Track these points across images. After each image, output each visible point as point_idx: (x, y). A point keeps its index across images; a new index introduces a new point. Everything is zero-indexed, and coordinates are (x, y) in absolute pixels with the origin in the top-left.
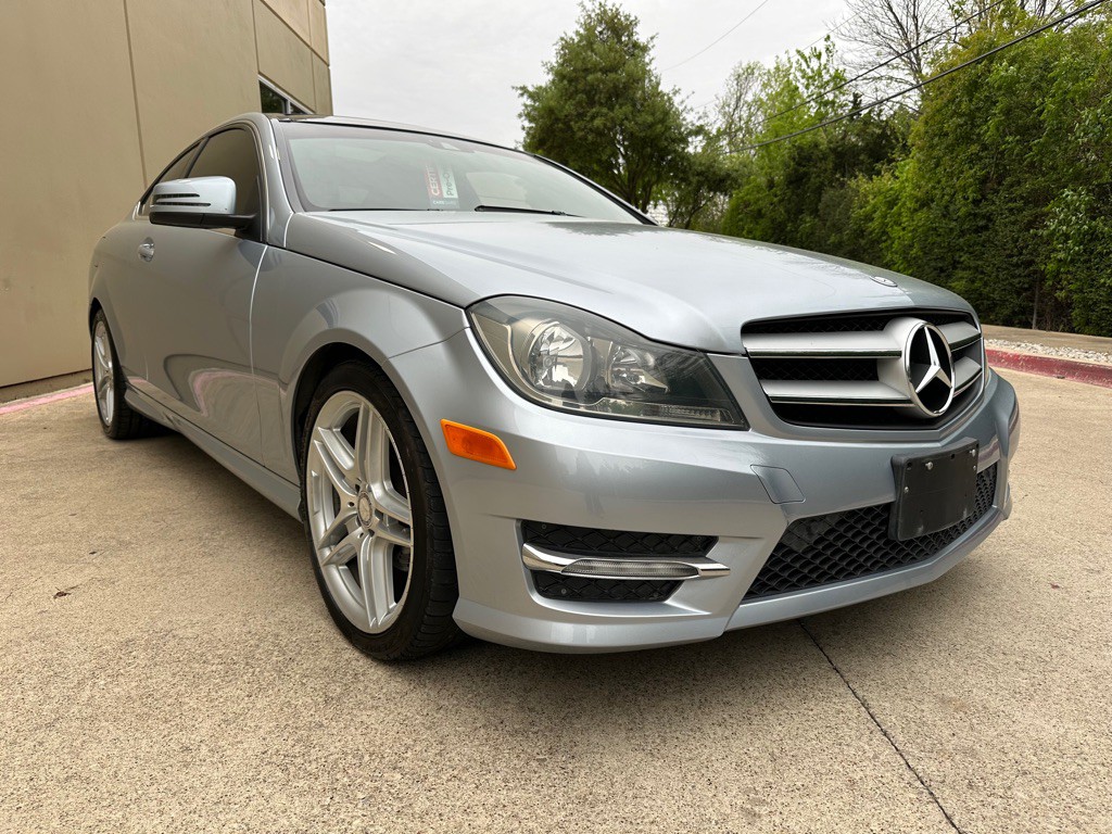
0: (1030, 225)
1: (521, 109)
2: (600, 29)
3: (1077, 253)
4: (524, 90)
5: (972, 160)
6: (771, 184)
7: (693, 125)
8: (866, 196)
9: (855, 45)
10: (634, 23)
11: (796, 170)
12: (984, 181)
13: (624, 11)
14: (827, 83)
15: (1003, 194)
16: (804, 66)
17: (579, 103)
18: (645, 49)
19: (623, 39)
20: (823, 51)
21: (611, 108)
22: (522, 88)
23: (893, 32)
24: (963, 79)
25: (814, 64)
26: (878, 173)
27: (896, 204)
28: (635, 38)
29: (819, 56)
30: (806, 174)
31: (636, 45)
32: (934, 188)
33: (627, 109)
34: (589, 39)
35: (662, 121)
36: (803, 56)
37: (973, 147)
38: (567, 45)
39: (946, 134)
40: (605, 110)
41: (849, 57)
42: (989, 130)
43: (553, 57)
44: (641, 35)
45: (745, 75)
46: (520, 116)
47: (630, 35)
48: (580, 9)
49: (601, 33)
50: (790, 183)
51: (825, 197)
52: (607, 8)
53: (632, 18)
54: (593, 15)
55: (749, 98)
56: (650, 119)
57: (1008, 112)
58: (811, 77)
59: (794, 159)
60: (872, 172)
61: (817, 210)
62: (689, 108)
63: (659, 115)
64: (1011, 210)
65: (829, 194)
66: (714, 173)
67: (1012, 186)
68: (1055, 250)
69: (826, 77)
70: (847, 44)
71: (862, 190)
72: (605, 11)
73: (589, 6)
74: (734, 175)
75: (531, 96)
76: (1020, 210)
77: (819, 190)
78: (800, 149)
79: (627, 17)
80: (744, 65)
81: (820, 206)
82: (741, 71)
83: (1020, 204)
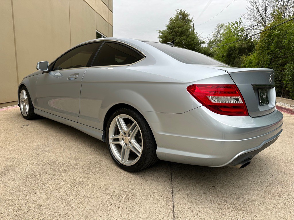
0: (281, 71)
1: (158, 36)
2: (180, 16)
3: (291, 79)
4: (160, 31)
5: (268, 54)
6: (223, 56)
7: (202, 41)
8: (245, 61)
9: (249, 20)
11: (229, 53)
12: (271, 59)
13: (186, 12)
14: (239, 30)
15: (275, 63)
16: (233, 26)
17: (173, 35)
18: (191, 21)
19: (186, 19)
20: (238, 22)
21: (180, 37)
22: (159, 31)
23: (260, 18)
24: (267, 34)
25: (236, 25)
26: (249, 55)
27: (251, 63)
28: (189, 19)
29: (237, 24)
30: (231, 54)
31: (189, 20)
32: (260, 60)
33: (185, 37)
34: (177, 19)
35: (193, 40)
36: (233, 24)
37: (269, 51)
38: (172, 21)
39: (263, 47)
40: (179, 37)
41: (247, 24)
42: (272, 47)
43: (168, 23)
44: (190, 18)
45: (220, 27)
46: (158, 38)
48: (175, 11)
49: (180, 17)
50: (227, 56)
51: (235, 60)
52: (182, 11)
53: (188, 14)
54: (179, 13)
55: (221, 32)
56: (190, 40)
57: (277, 42)
58: (235, 29)
59: (229, 50)
60: (248, 55)
61: (233, 63)
62: (201, 36)
63: (192, 39)
64: (277, 67)
65: (236, 59)
66: (207, 53)
67: (277, 61)
68: (286, 78)
69: (239, 29)
70: (246, 20)
71: (244, 59)
72: (181, 12)
73: (178, 11)
74: (212, 53)
75: (162, 33)
76: (279, 67)
77: (234, 58)
78: (230, 47)
79: (187, 13)
80: (220, 24)
82: (219, 26)
83: (279, 65)
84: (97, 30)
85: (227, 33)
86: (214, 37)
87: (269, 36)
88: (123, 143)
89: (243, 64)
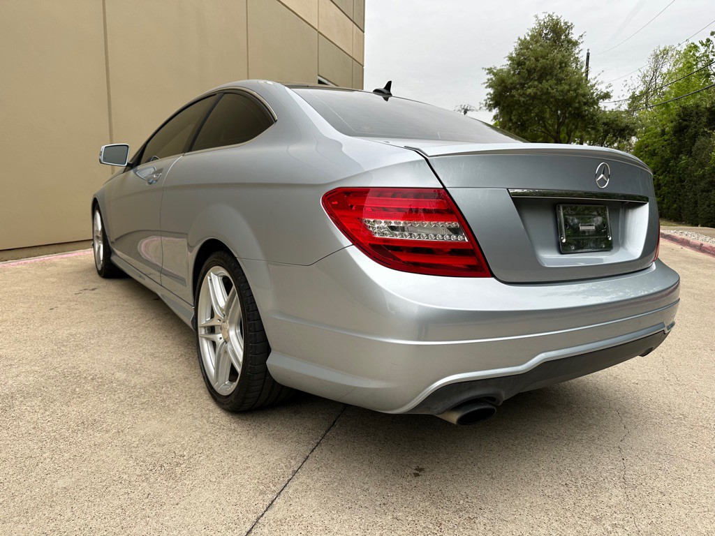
1: (486, 81)
2: (545, 32)
4: (491, 70)
6: (663, 133)
7: (602, 92)
10: (569, 27)
11: (680, 124)
13: (563, 20)
18: (575, 44)
19: (562, 37)
22: (488, 69)
28: (570, 37)
30: (687, 127)
31: (569, 41)
33: (552, 82)
34: (537, 37)
38: (524, 45)
40: (536, 83)
44: (574, 36)
45: (662, 55)
47: (566, 36)
48: (535, 19)
49: (546, 34)
50: (676, 132)
51: (698, 143)
52: (553, 18)
53: (569, 24)
54: (542, 23)
55: (664, 70)
59: (679, 116)
61: (691, 152)
62: (600, 81)
63: (574, 85)
65: (701, 140)
66: (617, 125)
73: (541, 18)
74: (631, 126)
75: (495, 74)
77: (694, 137)
78: (685, 108)
79: (566, 23)
81: (694, 149)
84: (319, 75)
85: (680, 70)
86: (645, 82)
88: (221, 338)
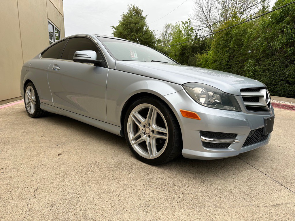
0: (241, 68)
1: (112, 32)
2: (133, 12)
3: (252, 75)
4: (113, 27)
5: (227, 51)
6: (176, 55)
7: (157, 39)
8: (200, 59)
9: (195, 21)
10: (142, 11)
11: (182, 52)
12: (230, 57)
13: (139, 8)
14: (189, 30)
15: (234, 60)
16: (184, 26)
17: (128, 31)
18: (145, 18)
19: (139, 15)
20: (188, 22)
21: (137, 34)
22: (112, 26)
23: (204, 18)
24: (225, 32)
25: (186, 25)
26: (203, 53)
27: (208, 61)
28: (142, 15)
29: (187, 23)
30: (185, 53)
31: (142, 17)
32: (218, 58)
33: (141, 34)
34: (131, 15)
35: (150, 38)
36: (183, 23)
37: (227, 48)
38: (125, 17)
39: (221, 45)
41: (194, 24)
42: (231, 44)
43: (121, 19)
44: (144, 15)
45: (168, 27)
46: (112, 34)
47: (141, 14)
48: (128, 7)
49: (133, 13)
50: (181, 55)
51: (190, 59)
52: (135, 7)
53: (141, 10)
54: (131, 9)
55: (169, 32)
56: (147, 37)
57: (235, 40)
58: (185, 28)
59: (181, 49)
60: (201, 53)
62: (156, 34)
63: (149, 36)
64: (236, 64)
65: (191, 58)
67: (236, 58)
68: (246, 74)
69: (189, 29)
70: (193, 21)
71: (199, 57)
72: (134, 8)
73: (130, 6)
75: (115, 29)
76: (238, 64)
77: (188, 57)
78: (183, 46)
80: (168, 24)
81: (188, 61)
82: (167, 26)
83: (238, 62)
84: (48, 19)
86: (162, 36)
87: (227, 34)
89: (199, 62)
